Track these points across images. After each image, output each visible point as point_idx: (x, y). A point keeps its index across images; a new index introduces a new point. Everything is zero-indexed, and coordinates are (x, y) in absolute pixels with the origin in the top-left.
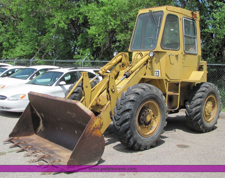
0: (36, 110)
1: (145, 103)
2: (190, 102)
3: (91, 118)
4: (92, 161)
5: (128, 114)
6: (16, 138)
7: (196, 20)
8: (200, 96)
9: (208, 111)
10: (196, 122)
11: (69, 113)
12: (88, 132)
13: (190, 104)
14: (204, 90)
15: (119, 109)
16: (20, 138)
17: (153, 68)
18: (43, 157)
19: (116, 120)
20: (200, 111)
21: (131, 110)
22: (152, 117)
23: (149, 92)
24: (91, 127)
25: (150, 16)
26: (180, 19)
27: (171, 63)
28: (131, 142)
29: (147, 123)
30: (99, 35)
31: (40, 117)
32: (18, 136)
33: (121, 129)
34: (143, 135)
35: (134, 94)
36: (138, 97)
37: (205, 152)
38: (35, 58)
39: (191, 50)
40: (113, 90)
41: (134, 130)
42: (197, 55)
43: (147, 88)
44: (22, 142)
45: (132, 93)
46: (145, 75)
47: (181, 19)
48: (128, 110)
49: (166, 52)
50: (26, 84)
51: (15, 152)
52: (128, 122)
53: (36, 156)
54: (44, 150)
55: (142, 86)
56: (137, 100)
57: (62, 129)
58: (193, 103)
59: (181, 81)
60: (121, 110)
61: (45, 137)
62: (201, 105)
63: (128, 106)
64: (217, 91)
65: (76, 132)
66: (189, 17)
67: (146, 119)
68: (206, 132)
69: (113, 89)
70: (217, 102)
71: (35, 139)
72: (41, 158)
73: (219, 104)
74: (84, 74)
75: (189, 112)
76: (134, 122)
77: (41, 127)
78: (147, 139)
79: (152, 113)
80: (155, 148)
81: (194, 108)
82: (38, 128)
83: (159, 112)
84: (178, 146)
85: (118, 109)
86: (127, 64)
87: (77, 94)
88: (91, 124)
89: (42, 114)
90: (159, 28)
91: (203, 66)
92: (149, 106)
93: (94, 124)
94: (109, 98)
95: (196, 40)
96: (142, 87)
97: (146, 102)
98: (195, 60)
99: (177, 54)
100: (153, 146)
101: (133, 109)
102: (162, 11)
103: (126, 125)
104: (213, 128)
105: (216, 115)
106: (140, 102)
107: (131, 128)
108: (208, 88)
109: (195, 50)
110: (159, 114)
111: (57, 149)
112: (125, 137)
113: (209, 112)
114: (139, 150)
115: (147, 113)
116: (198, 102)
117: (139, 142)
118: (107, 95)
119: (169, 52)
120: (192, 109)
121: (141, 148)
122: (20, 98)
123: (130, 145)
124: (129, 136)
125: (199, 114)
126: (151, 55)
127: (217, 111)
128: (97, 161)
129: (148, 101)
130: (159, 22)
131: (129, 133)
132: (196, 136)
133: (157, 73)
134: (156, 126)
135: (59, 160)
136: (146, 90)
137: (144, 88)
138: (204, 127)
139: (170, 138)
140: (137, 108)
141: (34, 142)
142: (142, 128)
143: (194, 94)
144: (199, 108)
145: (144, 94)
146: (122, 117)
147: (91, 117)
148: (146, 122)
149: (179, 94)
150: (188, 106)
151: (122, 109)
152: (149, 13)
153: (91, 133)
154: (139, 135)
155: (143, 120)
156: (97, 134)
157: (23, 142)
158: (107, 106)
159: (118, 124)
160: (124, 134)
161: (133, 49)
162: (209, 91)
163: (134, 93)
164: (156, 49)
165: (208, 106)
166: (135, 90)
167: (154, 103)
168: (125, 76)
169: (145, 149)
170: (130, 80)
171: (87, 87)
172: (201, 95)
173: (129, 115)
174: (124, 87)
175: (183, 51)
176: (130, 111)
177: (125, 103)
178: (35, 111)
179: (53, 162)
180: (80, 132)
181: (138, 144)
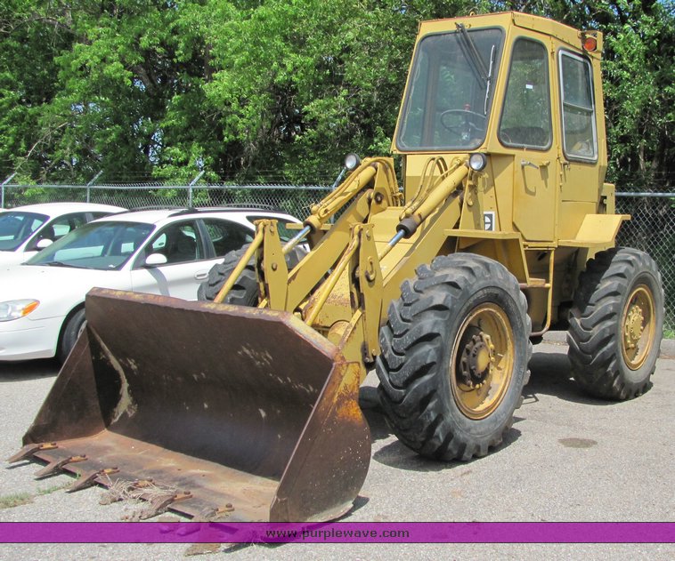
0: (106, 349)
1: (474, 313)
2: (582, 309)
3: (334, 364)
4: (336, 503)
5: (430, 350)
6: (48, 445)
7: (593, 57)
8: (613, 290)
9: (631, 334)
10: (601, 370)
11: (247, 352)
12: (327, 408)
13: (584, 314)
14: (621, 271)
15: (400, 336)
16: (63, 445)
17: (478, 206)
18: (172, 500)
19: (388, 370)
20: (614, 334)
21: (438, 338)
22: (492, 358)
23: (486, 279)
24: (334, 394)
25: (459, 42)
26: (552, 53)
27: (527, 190)
28: (438, 437)
29: (480, 377)
30: (243, 102)
31: (122, 372)
32: (53, 441)
33: (408, 396)
34: (467, 412)
35: (445, 287)
36: (457, 294)
37: (647, 455)
38: (17, 179)
39: (580, 151)
40: (372, 277)
41: (446, 400)
42: (598, 165)
43: (478, 267)
44: (74, 459)
45: (438, 284)
46: (457, 226)
47: (555, 54)
48: (430, 337)
49: (514, 156)
50: (27, 264)
51: (63, 491)
52: (432, 373)
53: (144, 500)
54: (160, 478)
55: (465, 262)
56: (453, 305)
57: (206, 406)
58: (592, 312)
59: (555, 244)
60: (406, 336)
61: (147, 437)
62: (615, 316)
63: (429, 323)
64: (656, 274)
65: (263, 414)
66: (574, 47)
67: (475, 364)
68: (627, 399)
69: (372, 272)
70: (656, 307)
71: (110, 444)
72: (165, 504)
73: (659, 312)
74: (265, 226)
75: (580, 340)
76: (445, 374)
77: (125, 403)
78: (481, 423)
79: (492, 346)
80: (499, 453)
81: (597, 327)
82: (116, 410)
83: (509, 341)
84: (563, 441)
85: (396, 336)
86: (389, 193)
87: (240, 291)
88: (334, 383)
89: (131, 362)
90: (493, 80)
91: (605, 197)
92: (482, 323)
93: (342, 385)
94: (358, 301)
95: (593, 117)
96: (465, 265)
97: (477, 310)
98: (591, 180)
99: (545, 163)
100: (496, 444)
101: (443, 334)
102: (499, 29)
103: (425, 385)
104: (645, 387)
105: (653, 347)
106: (463, 311)
107: (439, 392)
108: (632, 265)
109: (591, 149)
110: (510, 347)
111: (199, 471)
112: (422, 423)
113: (635, 338)
114: (459, 460)
115: (477, 345)
116: (607, 307)
117: (460, 435)
118: (352, 294)
119: (522, 156)
120: (590, 330)
121: (465, 454)
122: (20, 314)
123: (434, 445)
124: (433, 416)
125: (610, 345)
126: (475, 166)
127: (655, 334)
128: (351, 502)
129: (480, 308)
130: (491, 62)
131: (432, 409)
132: (601, 410)
133: (487, 220)
134: (503, 383)
135: (227, 506)
136: (476, 272)
137: (471, 266)
138: (623, 384)
139: (532, 421)
140: (454, 331)
141: (113, 454)
142: (464, 391)
143: (594, 283)
144: (610, 327)
145: (471, 286)
146: (409, 360)
147: (333, 361)
148: (476, 374)
149: (549, 285)
150: (578, 321)
151: (408, 333)
152: (456, 32)
153: (334, 413)
154: (459, 412)
155: (468, 367)
156: (351, 415)
157: (79, 457)
158: (355, 328)
159: (397, 382)
160: (418, 413)
161: (407, 147)
162: (635, 273)
163: (443, 283)
164: (483, 146)
165: (632, 319)
166: (447, 275)
167: (498, 314)
168: (402, 232)
169: (476, 457)
170: (415, 245)
171: (274, 270)
172: (614, 288)
173: (432, 353)
174: (399, 266)
175: (561, 152)
176: (435, 340)
177: (418, 315)
178: (104, 353)
179: (213, 514)
180: (279, 411)
181: (457, 442)
